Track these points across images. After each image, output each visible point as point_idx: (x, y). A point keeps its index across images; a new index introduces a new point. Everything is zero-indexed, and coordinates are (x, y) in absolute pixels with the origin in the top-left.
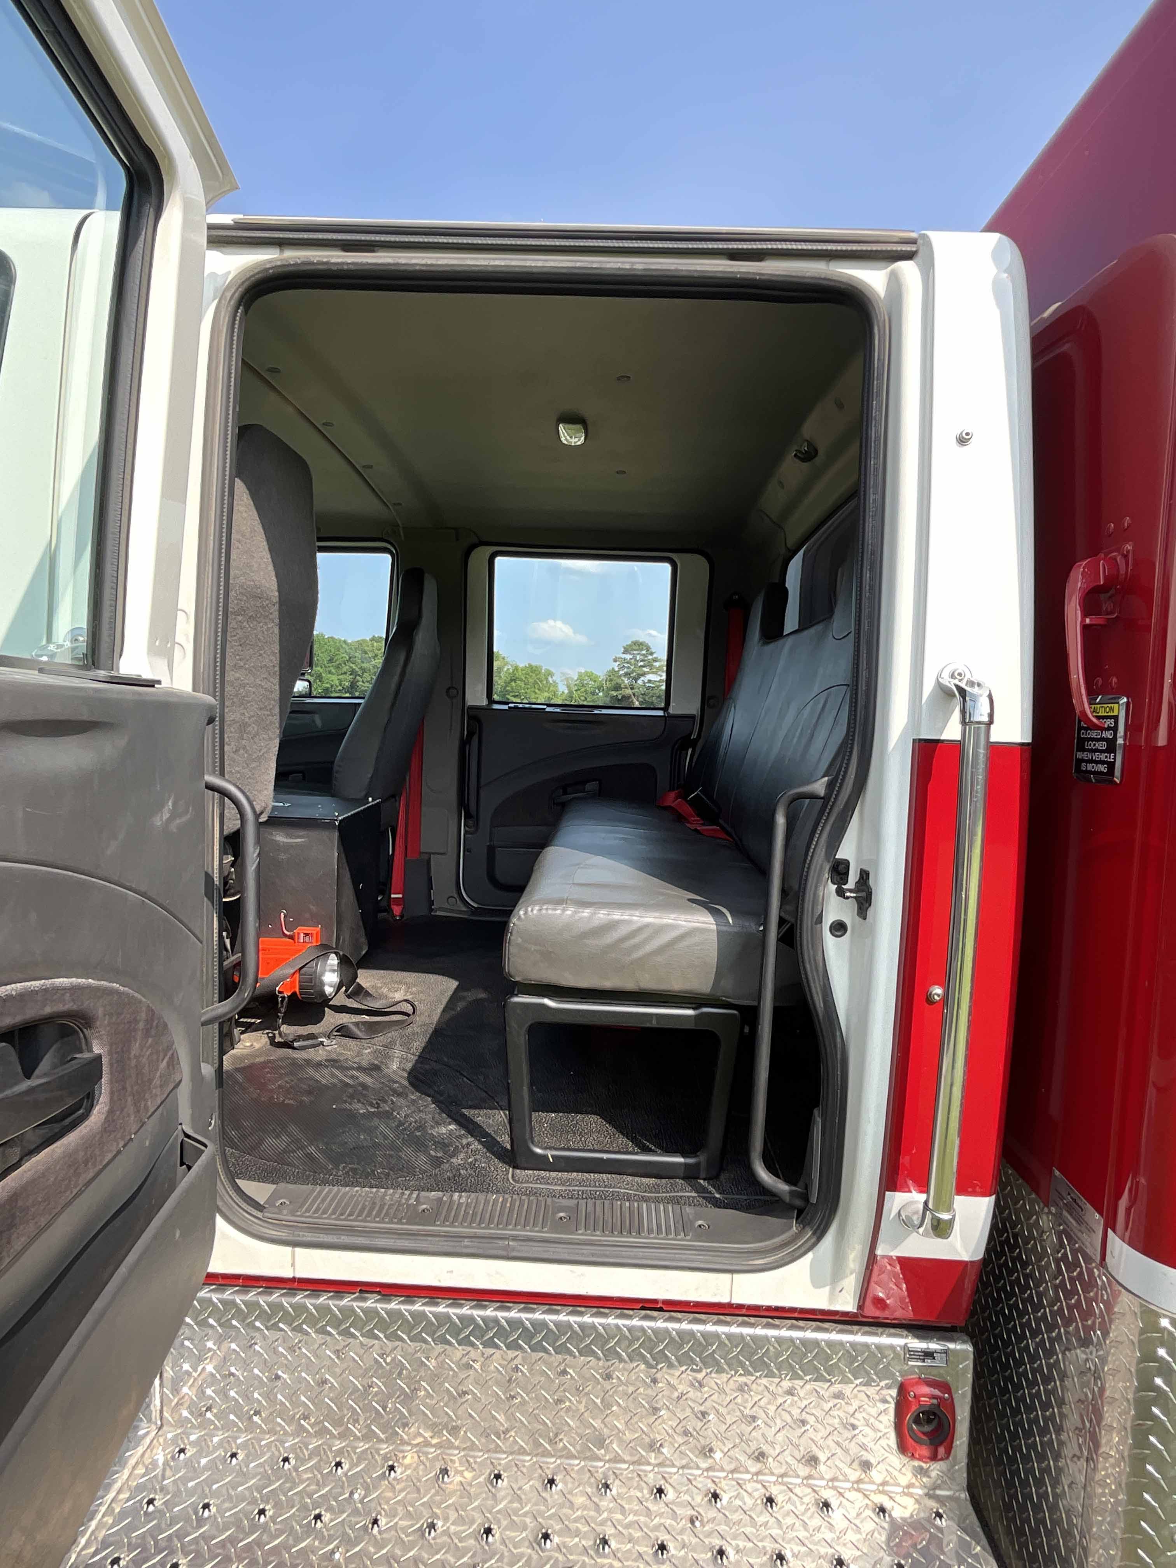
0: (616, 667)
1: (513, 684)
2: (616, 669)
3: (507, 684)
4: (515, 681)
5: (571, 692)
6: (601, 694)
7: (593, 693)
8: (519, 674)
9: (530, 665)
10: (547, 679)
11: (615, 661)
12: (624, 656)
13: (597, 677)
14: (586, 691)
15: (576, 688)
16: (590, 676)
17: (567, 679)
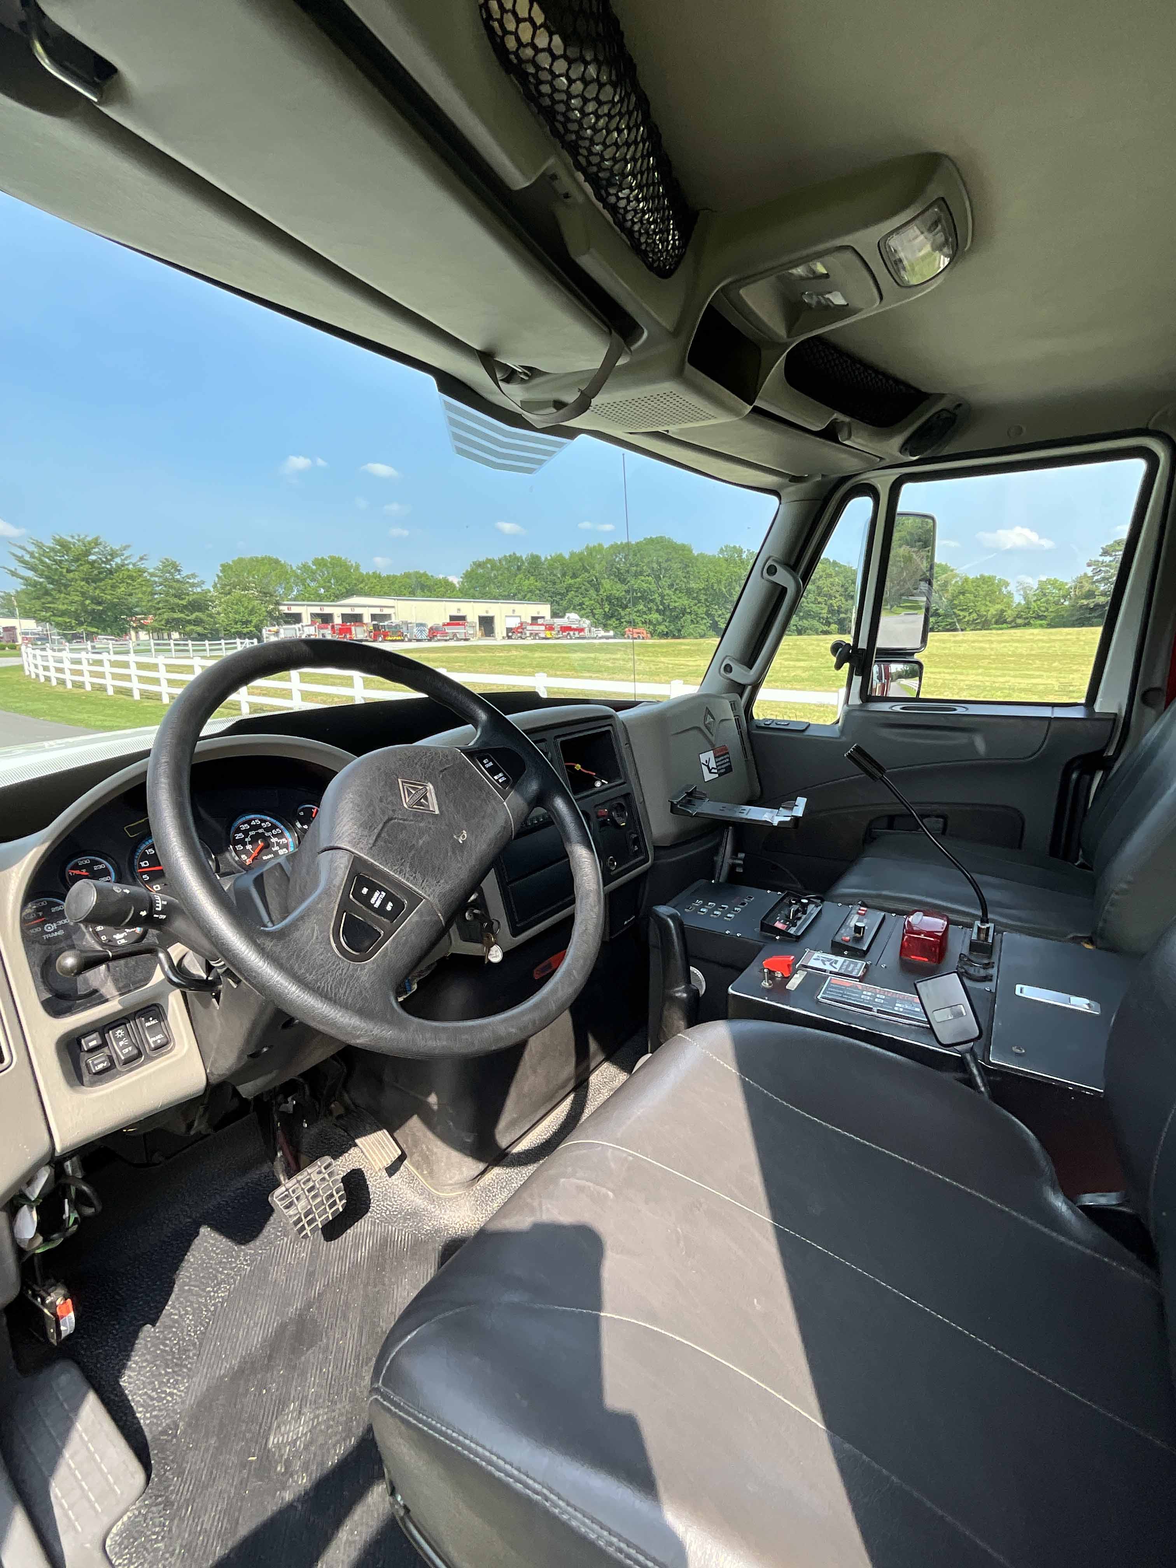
0: (1089, 571)
1: (961, 597)
2: (1090, 574)
3: (955, 597)
4: (963, 594)
5: (1028, 603)
6: (1067, 603)
7: (1057, 603)
8: (969, 587)
9: (982, 576)
10: (1000, 590)
11: (1089, 565)
12: (1101, 559)
13: (1062, 584)
14: (1047, 602)
15: (1035, 598)
16: (1054, 583)
17: (1024, 589)
